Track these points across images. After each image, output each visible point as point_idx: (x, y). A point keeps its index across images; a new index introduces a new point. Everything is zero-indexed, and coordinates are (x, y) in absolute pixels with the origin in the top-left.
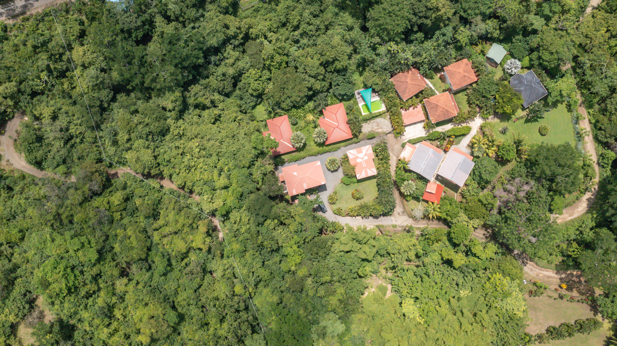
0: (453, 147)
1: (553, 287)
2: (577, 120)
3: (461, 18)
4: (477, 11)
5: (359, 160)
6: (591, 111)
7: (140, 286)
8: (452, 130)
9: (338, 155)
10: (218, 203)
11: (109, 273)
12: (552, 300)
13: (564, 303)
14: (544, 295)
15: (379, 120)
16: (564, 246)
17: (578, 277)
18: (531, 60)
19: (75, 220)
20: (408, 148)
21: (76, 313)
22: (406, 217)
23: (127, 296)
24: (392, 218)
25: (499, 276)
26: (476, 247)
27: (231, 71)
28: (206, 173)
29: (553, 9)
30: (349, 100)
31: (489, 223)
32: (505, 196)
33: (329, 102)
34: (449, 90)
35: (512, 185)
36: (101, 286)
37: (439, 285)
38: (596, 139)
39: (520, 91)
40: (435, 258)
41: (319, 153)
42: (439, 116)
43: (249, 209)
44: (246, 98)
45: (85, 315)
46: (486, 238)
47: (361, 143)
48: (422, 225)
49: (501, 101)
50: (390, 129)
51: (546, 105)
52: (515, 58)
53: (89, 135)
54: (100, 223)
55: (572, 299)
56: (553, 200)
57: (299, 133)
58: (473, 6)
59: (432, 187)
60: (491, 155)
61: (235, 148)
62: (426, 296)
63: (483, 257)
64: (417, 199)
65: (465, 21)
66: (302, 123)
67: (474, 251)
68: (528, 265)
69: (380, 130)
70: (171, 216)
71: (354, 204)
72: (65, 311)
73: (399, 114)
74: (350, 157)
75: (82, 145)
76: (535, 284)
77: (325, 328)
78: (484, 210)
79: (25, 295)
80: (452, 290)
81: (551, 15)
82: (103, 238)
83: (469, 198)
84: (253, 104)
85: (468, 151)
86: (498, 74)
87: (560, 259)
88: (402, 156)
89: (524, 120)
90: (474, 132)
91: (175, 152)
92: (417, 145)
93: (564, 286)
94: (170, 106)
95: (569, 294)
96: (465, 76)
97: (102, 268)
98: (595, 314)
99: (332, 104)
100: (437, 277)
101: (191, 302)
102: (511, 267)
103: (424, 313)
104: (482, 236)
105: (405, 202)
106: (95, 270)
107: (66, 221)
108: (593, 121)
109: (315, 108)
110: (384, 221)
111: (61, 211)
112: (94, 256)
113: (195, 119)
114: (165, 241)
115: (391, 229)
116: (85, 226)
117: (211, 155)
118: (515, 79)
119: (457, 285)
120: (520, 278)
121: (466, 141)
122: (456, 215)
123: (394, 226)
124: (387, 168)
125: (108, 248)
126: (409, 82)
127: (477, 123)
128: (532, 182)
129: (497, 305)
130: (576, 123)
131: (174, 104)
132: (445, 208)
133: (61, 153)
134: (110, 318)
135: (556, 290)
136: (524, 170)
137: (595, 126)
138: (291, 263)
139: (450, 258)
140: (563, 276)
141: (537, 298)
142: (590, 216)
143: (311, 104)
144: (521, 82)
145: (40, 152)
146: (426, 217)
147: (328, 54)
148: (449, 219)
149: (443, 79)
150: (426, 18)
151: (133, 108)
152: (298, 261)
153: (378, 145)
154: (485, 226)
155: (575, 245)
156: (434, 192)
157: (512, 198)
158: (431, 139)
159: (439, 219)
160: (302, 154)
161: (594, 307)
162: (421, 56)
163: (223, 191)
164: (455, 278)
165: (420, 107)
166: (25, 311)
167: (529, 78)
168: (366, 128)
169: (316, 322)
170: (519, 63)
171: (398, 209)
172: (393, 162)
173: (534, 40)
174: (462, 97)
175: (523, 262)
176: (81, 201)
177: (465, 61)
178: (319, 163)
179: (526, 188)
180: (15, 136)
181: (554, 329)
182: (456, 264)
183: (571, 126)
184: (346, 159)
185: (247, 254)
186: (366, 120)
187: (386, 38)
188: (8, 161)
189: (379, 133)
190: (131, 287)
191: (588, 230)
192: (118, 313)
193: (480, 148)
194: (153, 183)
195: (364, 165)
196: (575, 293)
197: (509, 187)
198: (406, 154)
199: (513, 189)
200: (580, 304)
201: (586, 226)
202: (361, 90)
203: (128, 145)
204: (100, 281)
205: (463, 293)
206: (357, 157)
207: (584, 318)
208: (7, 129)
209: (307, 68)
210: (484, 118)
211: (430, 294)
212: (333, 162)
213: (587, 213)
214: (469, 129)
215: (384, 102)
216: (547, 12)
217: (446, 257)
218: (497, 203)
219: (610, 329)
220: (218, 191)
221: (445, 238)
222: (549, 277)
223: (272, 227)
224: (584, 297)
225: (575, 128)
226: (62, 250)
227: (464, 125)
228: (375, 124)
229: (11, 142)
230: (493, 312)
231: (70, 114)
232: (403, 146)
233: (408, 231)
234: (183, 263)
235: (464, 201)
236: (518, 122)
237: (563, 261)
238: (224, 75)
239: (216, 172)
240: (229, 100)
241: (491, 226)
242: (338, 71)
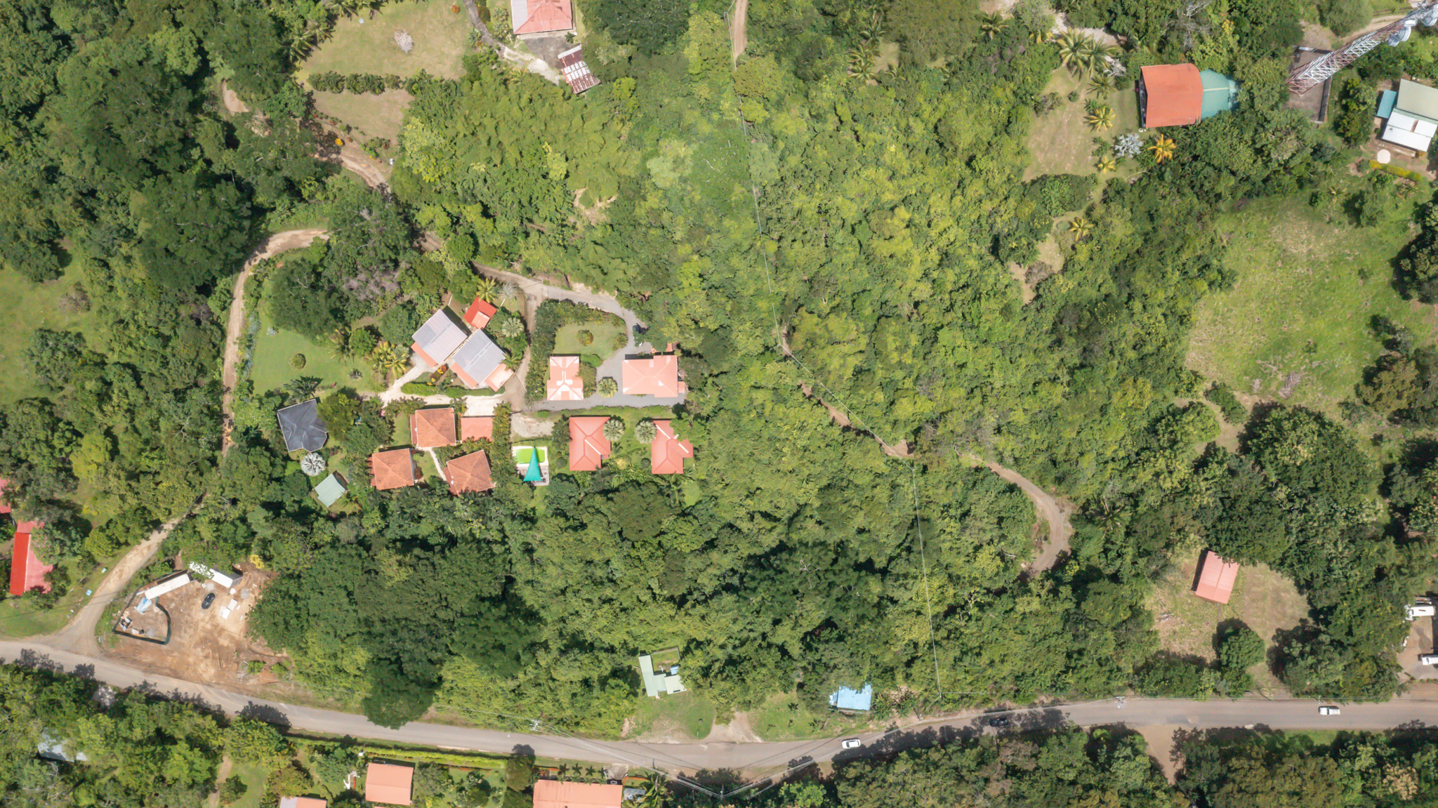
0: (433, 369)
1: (354, 145)
2: (245, 365)
3: (368, 549)
4: (342, 551)
5: (570, 382)
6: (216, 377)
7: (899, 283)
8: (428, 393)
9: (599, 398)
10: (773, 368)
11: (933, 310)
12: (362, 127)
13: (347, 120)
14: (368, 138)
15: (527, 435)
16: (319, 196)
17: (314, 150)
18: (284, 467)
19: (962, 392)
20: (497, 383)
21: (983, 268)
22: (528, 291)
23: (919, 275)
24: (546, 295)
25: (426, 178)
26: (444, 224)
27: (715, 555)
28: (781, 416)
29: (233, 528)
30: (560, 475)
31: (415, 253)
32: (386, 281)
33: (589, 478)
34: (414, 451)
35: (372, 293)
36: (947, 296)
37: (510, 186)
38: (224, 335)
39: (316, 424)
40: (503, 225)
41: (622, 408)
42: (442, 415)
43: (735, 350)
44: (705, 517)
45: (972, 263)
46: (423, 236)
47: (559, 408)
48: (507, 275)
49: (349, 414)
50: (514, 417)
51: (284, 397)
52: (306, 476)
53: (933, 513)
54: (931, 380)
55: (335, 122)
56: (322, 260)
57: (642, 442)
58: (348, 560)
59: (481, 319)
60: (386, 344)
61: (736, 441)
62: (531, 177)
63: (438, 209)
64: (504, 310)
65: (363, 543)
66: (636, 459)
67: (449, 221)
68: (378, 183)
69: (529, 419)
70: (835, 364)
71: (593, 326)
72: (994, 273)
73: (497, 433)
74: (580, 391)
75: (946, 501)
76: (377, 156)
77: (674, 170)
78: (419, 269)
79: (1042, 307)
80: (494, 175)
81: (238, 523)
82: (929, 357)
83: (434, 292)
84: (699, 506)
85: (414, 359)
86: (335, 461)
87: (330, 181)
88: (510, 373)
89: (322, 384)
90: (397, 384)
91: (819, 456)
92: (483, 385)
93: (338, 142)
94: (810, 524)
95: (335, 130)
96: (388, 464)
97: (941, 318)
98: (312, 93)
99: (585, 473)
100: (508, 198)
101: (838, 248)
102: (405, 185)
103: (540, 155)
104: (429, 240)
105: (522, 311)
106: (949, 317)
107: (977, 392)
108: (219, 360)
109: (610, 474)
110: (558, 293)
111: (980, 407)
112: (944, 335)
113: (782, 502)
114: (853, 335)
115: (551, 280)
116: (954, 380)
117: (769, 439)
118: (317, 444)
119: (485, 181)
120: (398, 167)
121: (413, 374)
122: (459, 273)
123: (546, 283)
124: (535, 361)
125: (928, 343)
126: (469, 475)
127: (389, 396)
128: (344, 288)
129: (443, 141)
130: (247, 362)
131: (804, 525)
132: (471, 288)
133: (976, 497)
134: (946, 254)
135: (351, 140)
136: (350, 308)
137: (218, 352)
138: (696, 264)
139: (484, 219)
140: (334, 156)
141: (381, 136)
142: (270, 228)
143: (615, 483)
144: (311, 437)
145: (1002, 504)
146: (499, 284)
147: (571, 539)
148: (469, 272)
149: (418, 473)
150: (419, 558)
151: (865, 537)
152: (685, 265)
153: (537, 398)
154: (421, 251)
155: (305, 194)
156: (479, 313)
157: (377, 276)
158: (461, 390)
159: (483, 277)
160: (646, 414)
161: (310, 103)
162: (442, 506)
163: (763, 383)
164: (485, 190)
165: (464, 437)
166: (1043, 285)
167: (296, 440)
168: (547, 427)
169: (684, 180)
170: (304, 467)
171: (534, 305)
172: (524, 369)
173: (273, 492)
174: (399, 439)
175: (383, 189)
176: (949, 415)
177: (380, 487)
178: (625, 390)
179: (354, 283)
180: (1045, 545)
181: (374, 91)
182: (479, 208)
183: (256, 360)
184: (589, 389)
185: (751, 292)
186: (544, 439)
187: (484, 545)
188: (1062, 511)
189: (532, 416)
190: (910, 284)
191: (279, 209)
192: (934, 256)
193: (399, 356)
194: (858, 422)
195: (564, 374)
196: (327, 128)
197: (377, 291)
198: (501, 376)
199: (372, 287)
200: (326, 113)
201: (281, 214)
202: (539, 484)
203: (878, 480)
204: (948, 303)
205: (480, 168)
206: (571, 387)
207: (328, 92)
208: (1055, 558)
209: (605, 525)
210: (378, 398)
211: (525, 177)
212: (606, 389)
213: (272, 233)
214: (404, 389)
215: (511, 458)
216: (242, 529)
217: (489, 222)
218: (398, 275)
219: (298, 69)
220: (770, 386)
221: (482, 248)
222: (354, 160)
223: (710, 318)
224: (317, 120)
225: (252, 356)
226: (980, 350)
227: (408, 397)
228: (534, 430)
229: (1052, 537)
230: (450, 133)
231: (955, 551)
232: (502, 389)
233: (529, 270)
234: (838, 300)
235: (442, 291)
236: (331, 383)
237: (327, 176)
238: (726, 552)
239: (767, 411)
240: (729, 518)
241: (415, 249)
242: (564, 515)
